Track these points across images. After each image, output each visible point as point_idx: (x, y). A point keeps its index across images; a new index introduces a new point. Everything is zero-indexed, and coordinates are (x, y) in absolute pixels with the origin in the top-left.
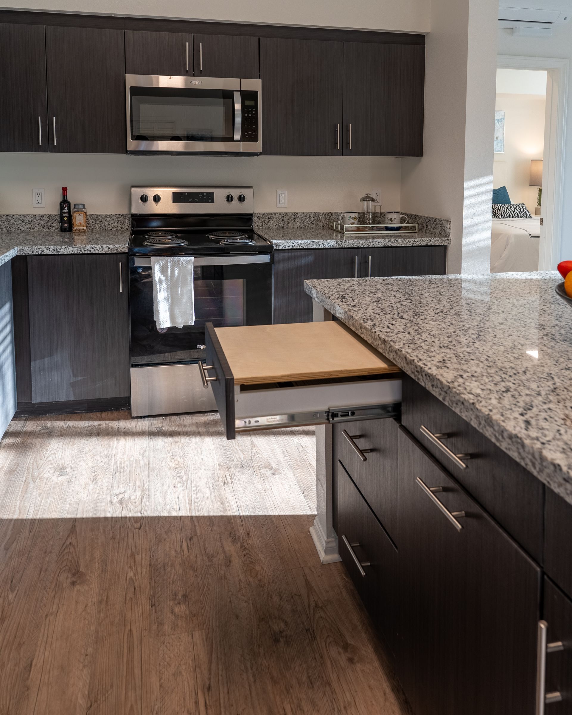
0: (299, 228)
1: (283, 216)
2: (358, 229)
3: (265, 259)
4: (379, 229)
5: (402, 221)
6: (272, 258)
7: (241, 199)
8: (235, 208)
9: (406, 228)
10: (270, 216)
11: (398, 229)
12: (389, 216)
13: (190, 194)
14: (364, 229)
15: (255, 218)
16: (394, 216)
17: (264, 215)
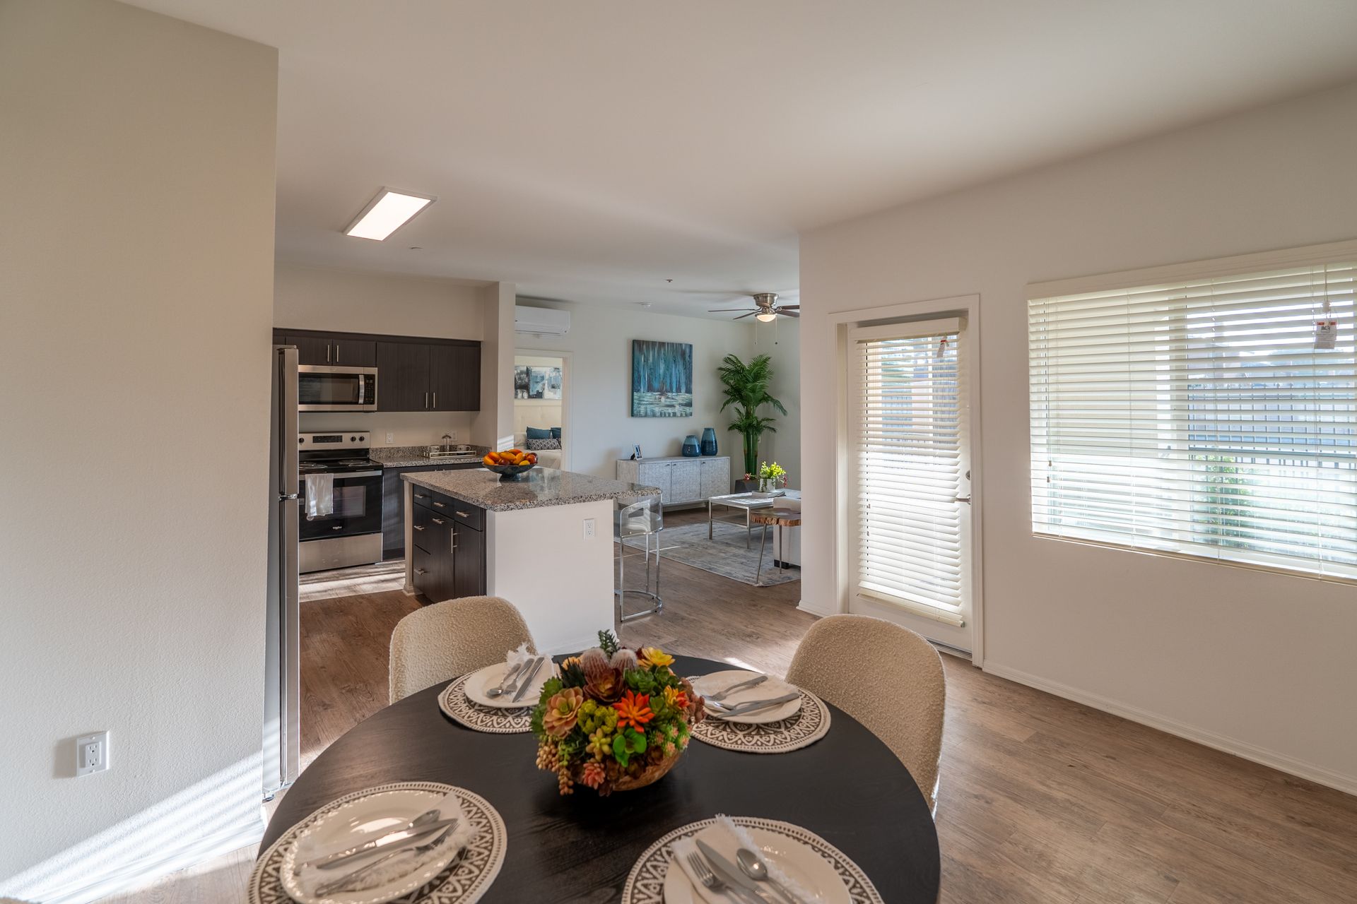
0: (401, 457)
1: (390, 450)
2: (440, 455)
3: (379, 473)
4: (453, 454)
5: (468, 449)
6: (383, 474)
7: (362, 439)
8: (357, 445)
9: (471, 454)
10: (381, 450)
11: (465, 454)
12: (460, 447)
13: (324, 437)
14: (444, 455)
15: (371, 452)
16: (462, 447)
17: (377, 449)
